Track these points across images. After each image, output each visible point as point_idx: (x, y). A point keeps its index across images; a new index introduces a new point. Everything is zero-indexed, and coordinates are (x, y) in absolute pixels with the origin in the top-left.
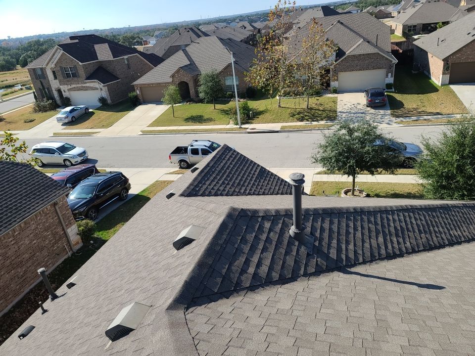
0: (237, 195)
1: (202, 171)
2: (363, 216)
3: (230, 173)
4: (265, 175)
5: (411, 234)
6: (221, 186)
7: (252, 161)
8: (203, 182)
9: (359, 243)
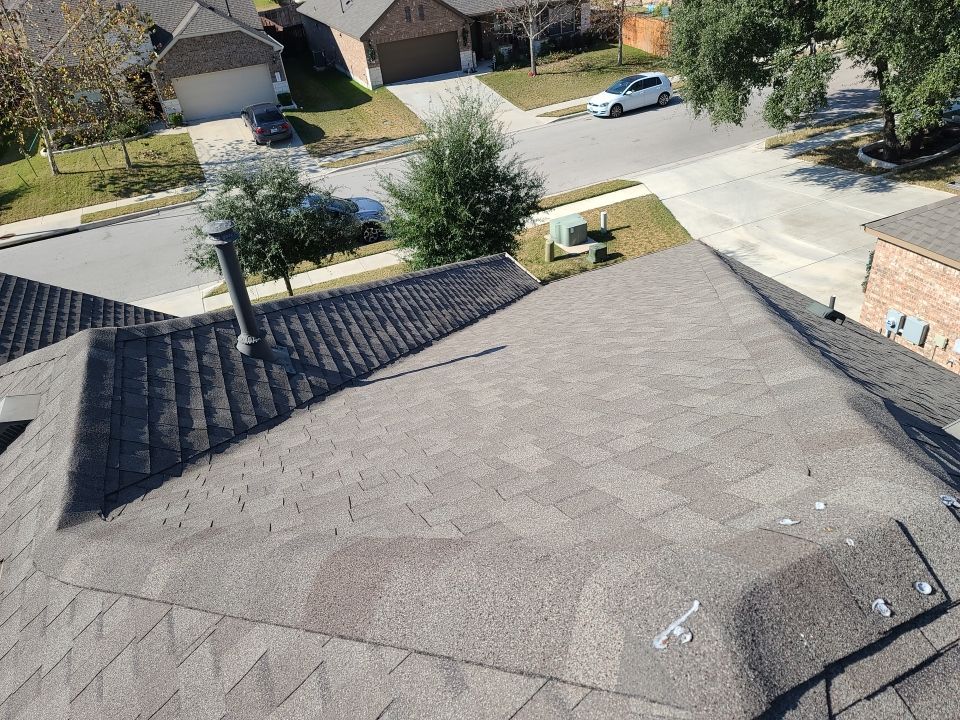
2: (349, 301)
4: (102, 310)
5: (429, 313)
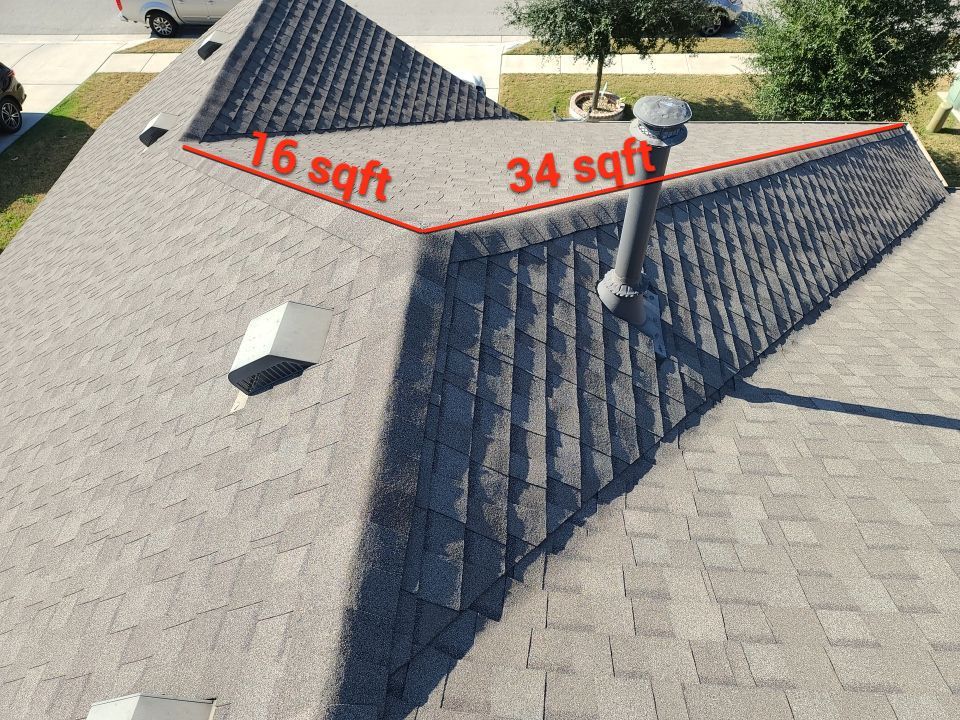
0: (347, 129)
1: (235, 56)
2: (735, 202)
3: (316, 59)
4: (410, 65)
5: (825, 236)
6: (297, 102)
7: (369, 23)
8: (246, 91)
9: (748, 290)
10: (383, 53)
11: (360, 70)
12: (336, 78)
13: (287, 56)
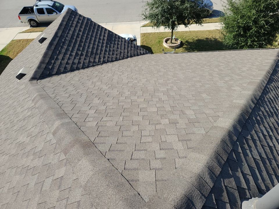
0: (93, 66)
1: (51, 44)
2: (261, 108)
3: (81, 41)
4: (114, 39)
6: (75, 58)
7: (99, 26)
8: (55, 57)
10: (104, 36)
11: (97, 43)
12: (88, 47)
13: (70, 42)
